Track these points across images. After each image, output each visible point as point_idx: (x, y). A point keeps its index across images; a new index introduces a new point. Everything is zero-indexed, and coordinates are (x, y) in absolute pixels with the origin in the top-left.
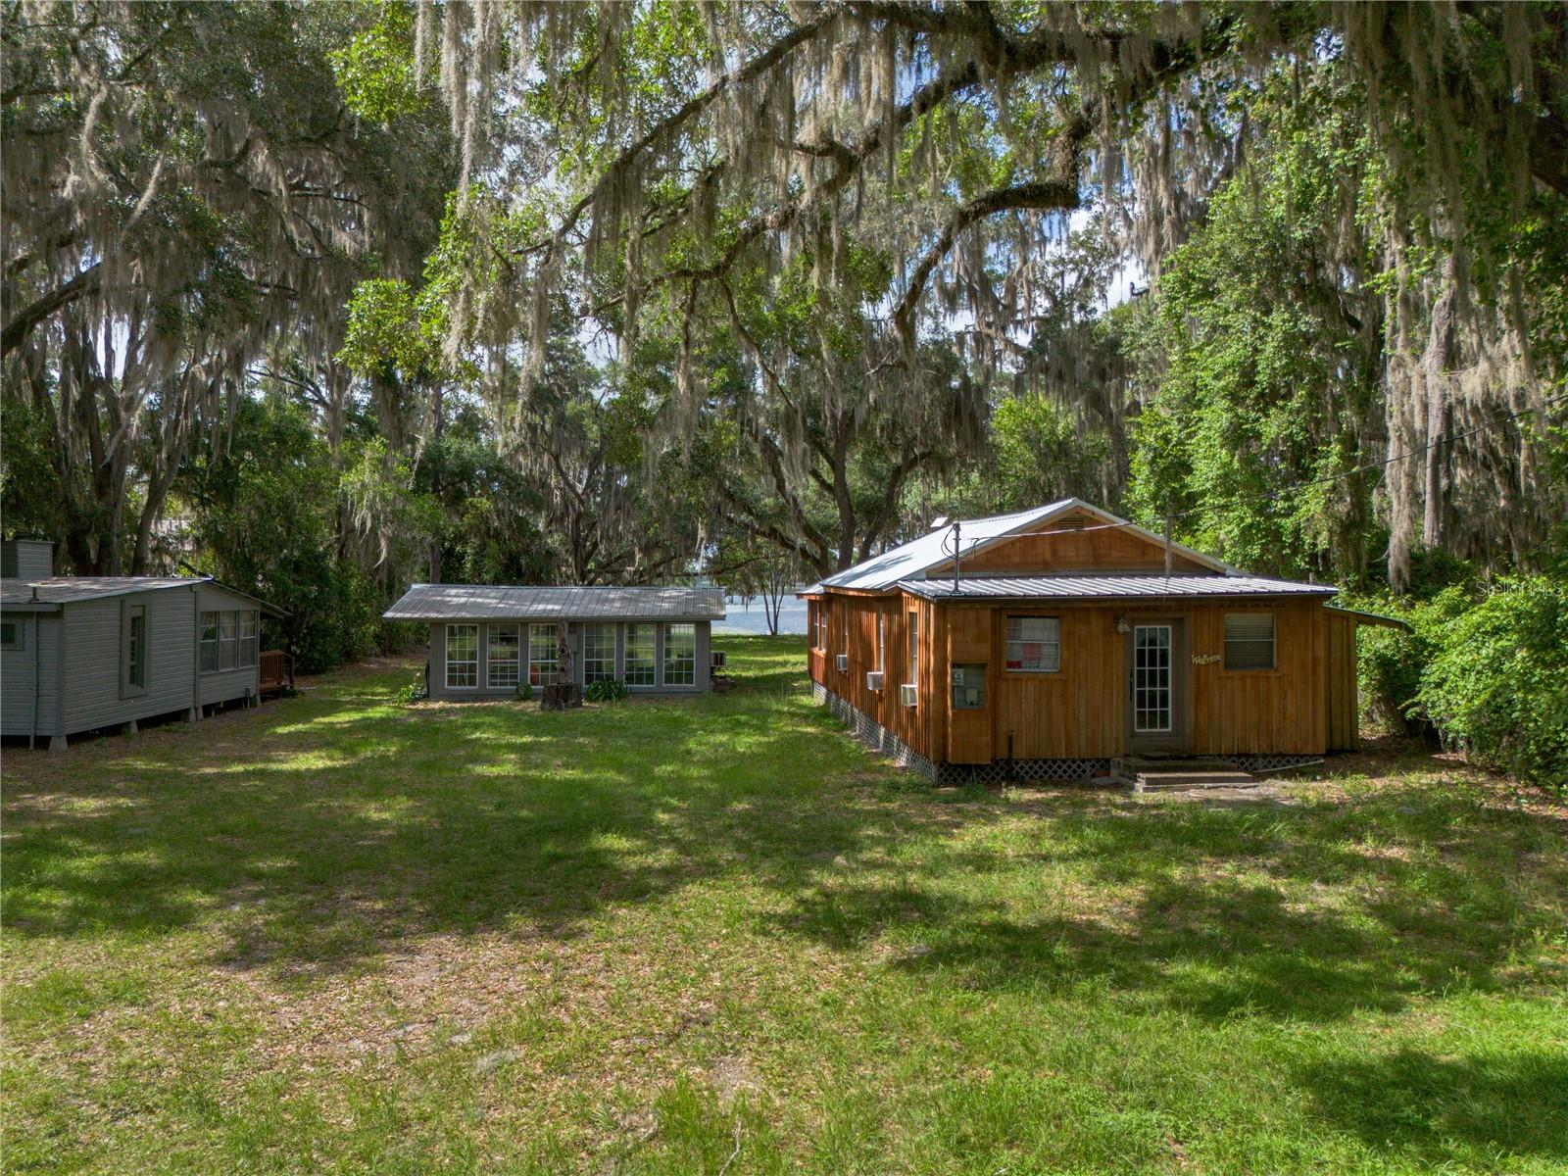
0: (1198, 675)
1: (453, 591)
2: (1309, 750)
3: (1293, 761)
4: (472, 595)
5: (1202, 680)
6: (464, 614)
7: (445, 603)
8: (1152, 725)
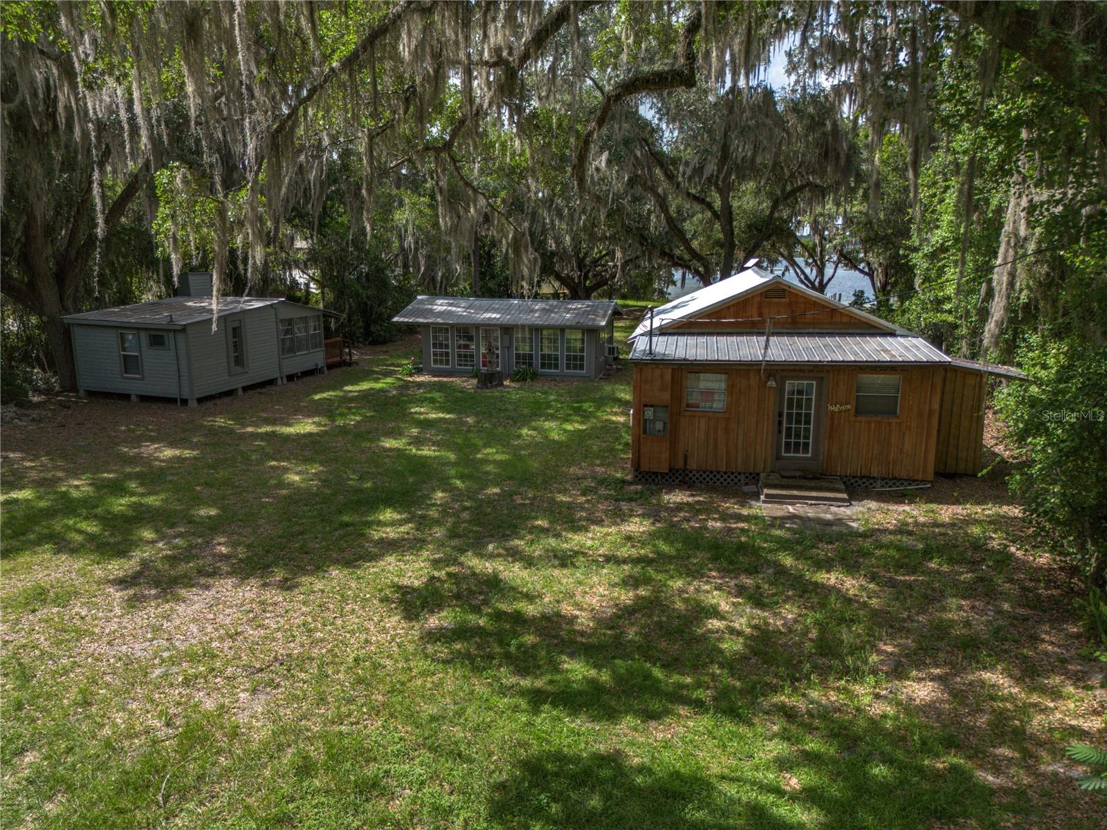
0: (832, 419)
1: (439, 302)
2: (920, 477)
3: (906, 484)
4: (451, 305)
5: (836, 422)
6: (440, 320)
7: (431, 311)
8: (797, 451)
